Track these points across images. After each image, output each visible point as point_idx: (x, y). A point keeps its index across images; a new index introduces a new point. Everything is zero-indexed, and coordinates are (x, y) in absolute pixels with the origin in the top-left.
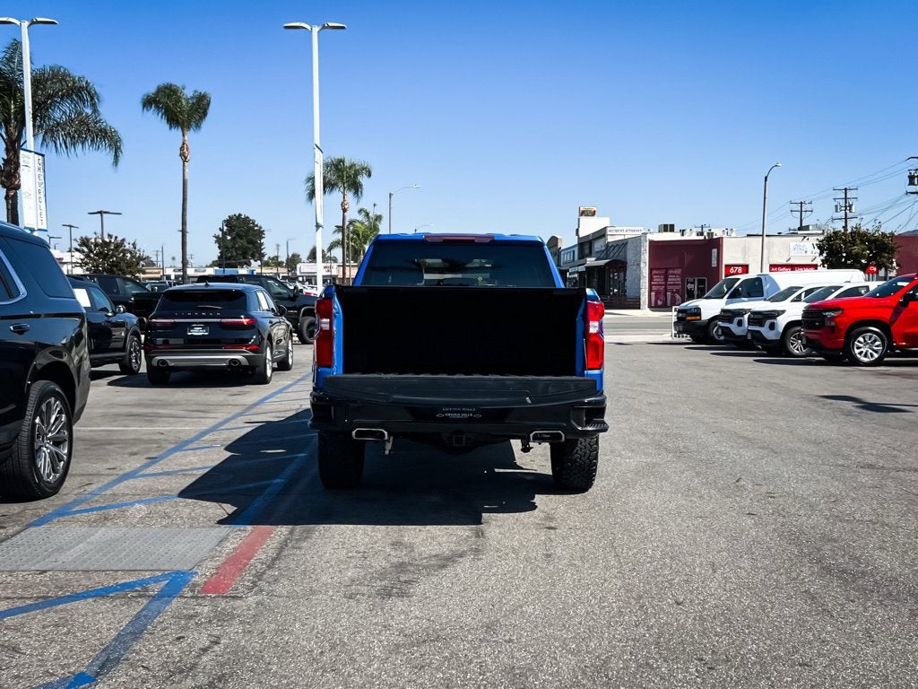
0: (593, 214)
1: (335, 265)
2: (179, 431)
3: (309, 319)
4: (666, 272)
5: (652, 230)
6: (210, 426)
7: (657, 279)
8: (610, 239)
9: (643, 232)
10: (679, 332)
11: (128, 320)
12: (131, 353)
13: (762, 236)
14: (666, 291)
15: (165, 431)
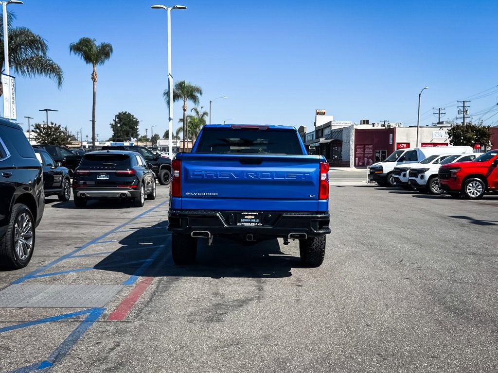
0: (324, 114)
1: (179, 141)
2: (93, 233)
3: (165, 171)
4: (364, 146)
5: (356, 123)
6: (110, 230)
7: (359, 151)
8: (333, 128)
9: (352, 124)
10: (371, 180)
11: (63, 171)
12: (65, 189)
13: (417, 127)
14: (364, 157)
15: (86, 232)
